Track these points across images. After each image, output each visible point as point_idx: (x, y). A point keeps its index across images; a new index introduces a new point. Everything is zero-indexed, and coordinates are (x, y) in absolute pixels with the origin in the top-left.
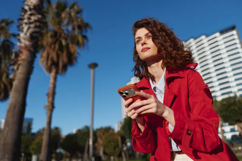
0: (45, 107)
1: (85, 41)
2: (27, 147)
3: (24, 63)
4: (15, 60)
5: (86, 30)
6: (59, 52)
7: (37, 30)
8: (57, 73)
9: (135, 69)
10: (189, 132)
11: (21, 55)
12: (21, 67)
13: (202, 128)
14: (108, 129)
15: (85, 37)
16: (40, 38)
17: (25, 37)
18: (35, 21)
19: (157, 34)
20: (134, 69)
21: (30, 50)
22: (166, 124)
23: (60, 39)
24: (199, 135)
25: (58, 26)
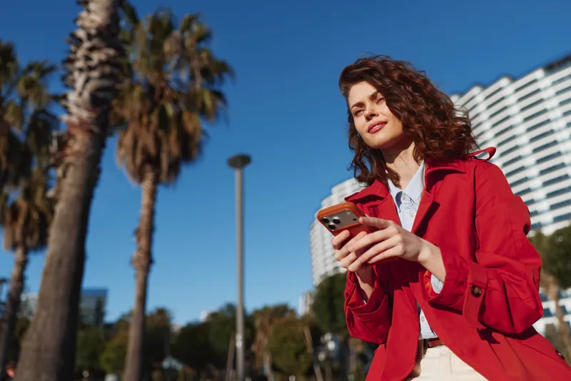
0: (132, 262)
1: (219, 103)
2: (94, 356)
3: (80, 162)
4: (58, 155)
5: (221, 79)
6: (161, 133)
7: (106, 83)
8: (156, 181)
9: (354, 165)
10: (477, 290)
11: (71, 142)
12: (71, 170)
13: (504, 282)
14: (281, 311)
15: (218, 95)
16: (115, 102)
17: (79, 100)
18: (102, 63)
19: (396, 92)
20: (352, 165)
21: (91, 131)
22: (426, 276)
23: (163, 102)
24: (497, 297)
25: (156, 74)
